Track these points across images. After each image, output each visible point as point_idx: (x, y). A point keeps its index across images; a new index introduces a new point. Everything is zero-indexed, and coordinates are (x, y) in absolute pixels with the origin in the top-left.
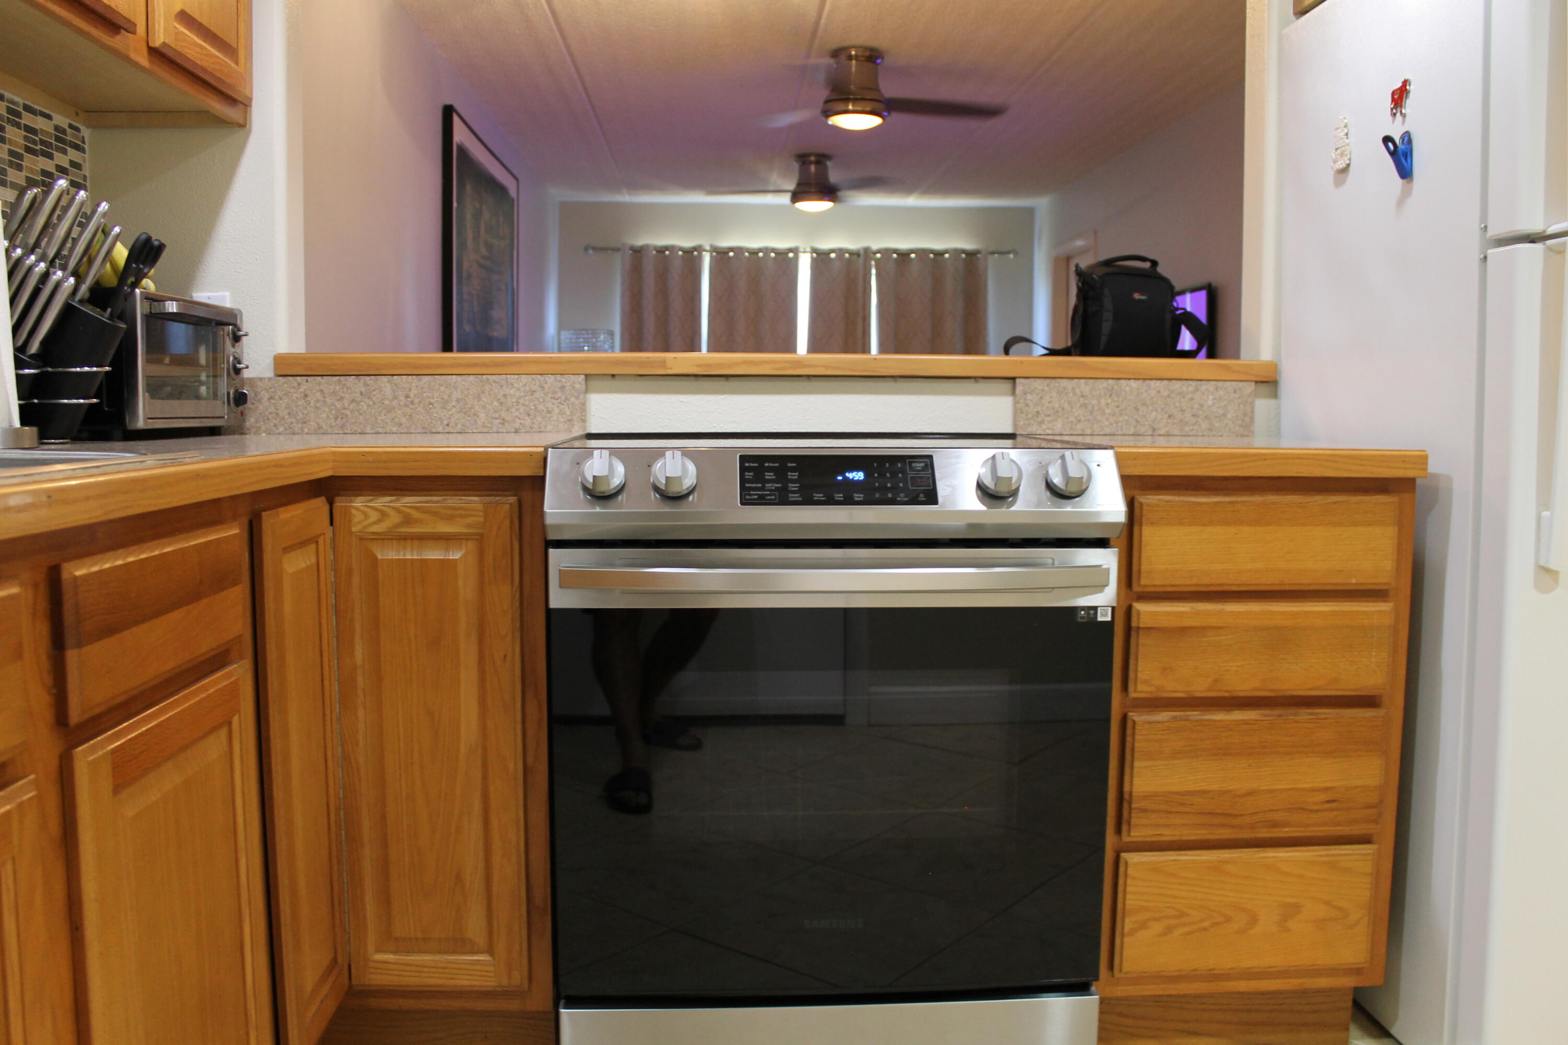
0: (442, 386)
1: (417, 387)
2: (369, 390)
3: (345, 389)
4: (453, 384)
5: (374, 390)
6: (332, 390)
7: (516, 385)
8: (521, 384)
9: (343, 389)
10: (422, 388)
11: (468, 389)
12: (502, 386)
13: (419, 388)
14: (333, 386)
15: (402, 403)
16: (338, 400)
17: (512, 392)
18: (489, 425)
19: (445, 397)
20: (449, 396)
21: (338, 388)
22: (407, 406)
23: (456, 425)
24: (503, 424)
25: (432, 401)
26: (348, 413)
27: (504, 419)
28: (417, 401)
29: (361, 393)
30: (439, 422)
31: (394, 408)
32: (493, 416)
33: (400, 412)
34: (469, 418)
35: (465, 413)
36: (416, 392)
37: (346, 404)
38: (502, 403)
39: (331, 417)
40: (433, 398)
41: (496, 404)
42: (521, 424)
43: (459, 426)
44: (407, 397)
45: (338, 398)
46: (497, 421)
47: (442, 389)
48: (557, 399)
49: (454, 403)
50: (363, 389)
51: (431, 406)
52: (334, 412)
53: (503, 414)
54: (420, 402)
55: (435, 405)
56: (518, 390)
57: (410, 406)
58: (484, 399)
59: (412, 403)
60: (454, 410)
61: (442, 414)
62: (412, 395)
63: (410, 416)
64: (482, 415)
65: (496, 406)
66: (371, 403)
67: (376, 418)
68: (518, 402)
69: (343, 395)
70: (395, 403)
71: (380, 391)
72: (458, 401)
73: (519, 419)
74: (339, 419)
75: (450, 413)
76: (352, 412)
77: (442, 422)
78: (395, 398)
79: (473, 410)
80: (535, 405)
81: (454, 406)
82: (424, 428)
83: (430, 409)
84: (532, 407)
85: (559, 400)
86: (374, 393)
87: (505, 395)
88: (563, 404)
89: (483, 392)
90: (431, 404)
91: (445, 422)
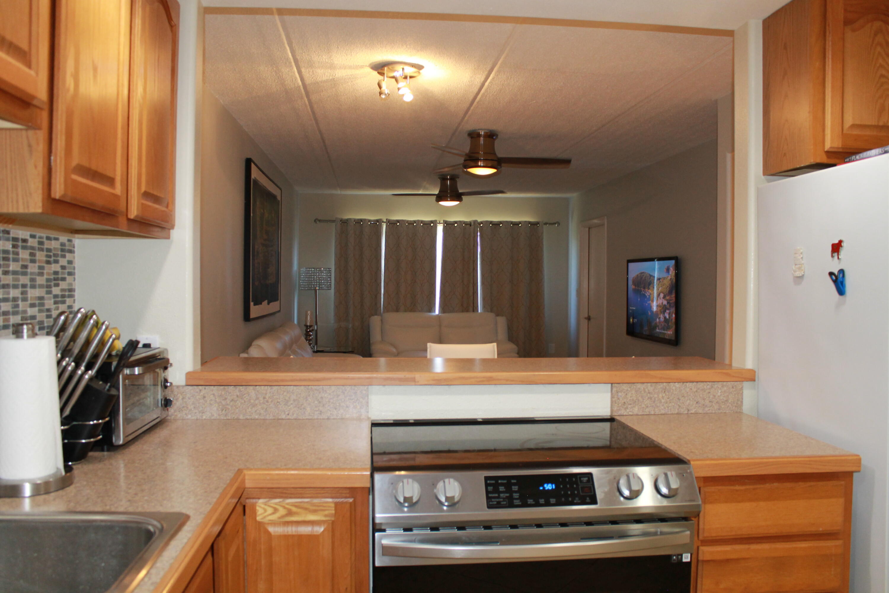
0: (285, 392)
1: (270, 393)
2: (241, 394)
3: (228, 394)
4: (291, 391)
5: (245, 394)
6: (220, 394)
7: (328, 392)
8: (331, 391)
9: (227, 393)
10: (273, 393)
11: (300, 394)
12: (320, 392)
13: (271, 393)
14: (220, 392)
15: (261, 402)
16: (224, 400)
17: (326, 395)
18: (313, 415)
19: (287, 398)
20: (289, 398)
21: (223, 393)
22: (264, 403)
23: (293, 414)
24: (321, 414)
25: (279, 401)
26: (229, 407)
27: (321, 411)
28: (270, 400)
29: (237, 396)
30: (283, 413)
31: (257, 404)
32: (315, 409)
33: (260, 407)
34: (301, 411)
35: (299, 408)
36: (269, 395)
37: (228, 402)
38: (320, 402)
39: (219, 409)
40: (280, 399)
41: (316, 402)
42: (331, 414)
43: (295, 415)
44: (264, 398)
45: (224, 398)
46: (318, 412)
47: (285, 393)
48: (352, 400)
49: (291, 402)
50: (238, 394)
51: (278, 404)
52: (221, 407)
53: (321, 408)
54: (272, 401)
55: (281, 403)
56: (330, 394)
57: (266, 403)
58: (309, 399)
59: (267, 402)
60: (292, 406)
61: (285, 408)
62: (267, 397)
63: (266, 409)
64: (308, 409)
65: (316, 404)
66: (243, 402)
67: (246, 410)
68: (329, 402)
69: (226, 397)
70: (257, 402)
71: (249, 395)
72: (294, 400)
73: (330, 411)
74: (224, 411)
75: (289, 407)
76: (232, 406)
77: (285, 413)
78: (257, 398)
79: (303, 406)
80: (339, 403)
81: (292, 404)
82: (274, 416)
83: (278, 405)
84: (338, 404)
85: (353, 400)
86: (245, 396)
87: (322, 398)
88: (355, 403)
89: (309, 396)
90: (278, 402)
91: (287, 413)
